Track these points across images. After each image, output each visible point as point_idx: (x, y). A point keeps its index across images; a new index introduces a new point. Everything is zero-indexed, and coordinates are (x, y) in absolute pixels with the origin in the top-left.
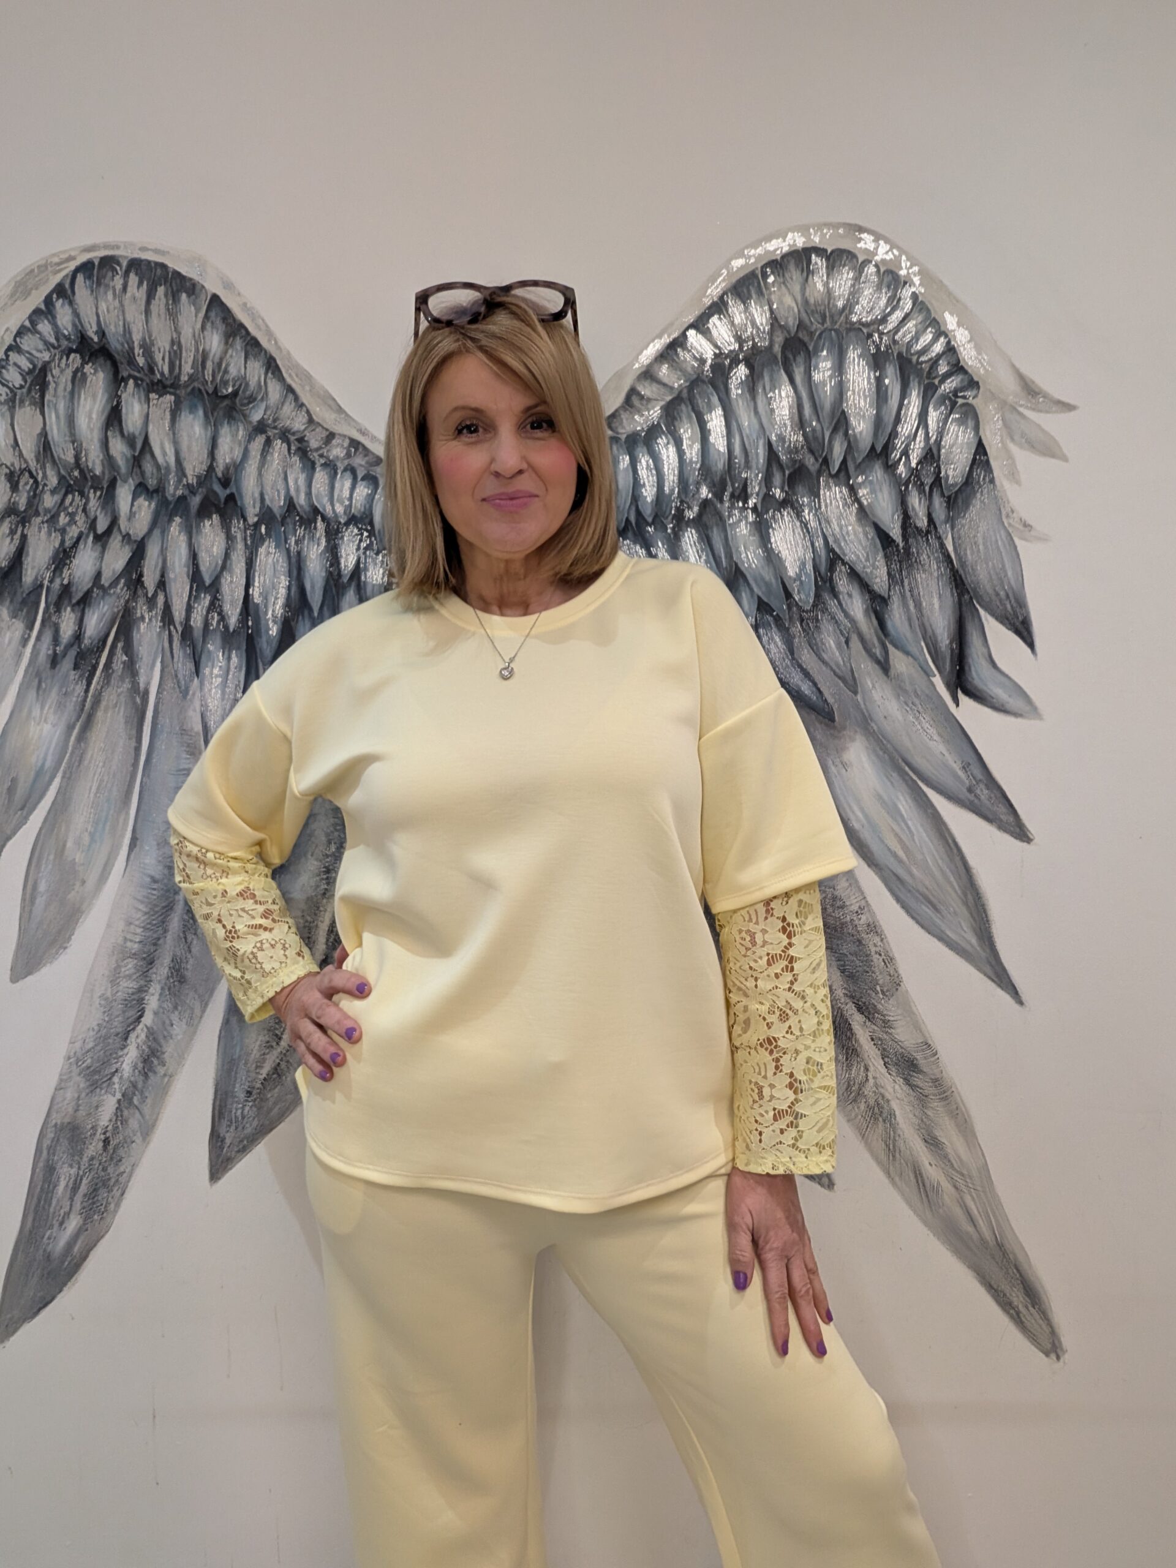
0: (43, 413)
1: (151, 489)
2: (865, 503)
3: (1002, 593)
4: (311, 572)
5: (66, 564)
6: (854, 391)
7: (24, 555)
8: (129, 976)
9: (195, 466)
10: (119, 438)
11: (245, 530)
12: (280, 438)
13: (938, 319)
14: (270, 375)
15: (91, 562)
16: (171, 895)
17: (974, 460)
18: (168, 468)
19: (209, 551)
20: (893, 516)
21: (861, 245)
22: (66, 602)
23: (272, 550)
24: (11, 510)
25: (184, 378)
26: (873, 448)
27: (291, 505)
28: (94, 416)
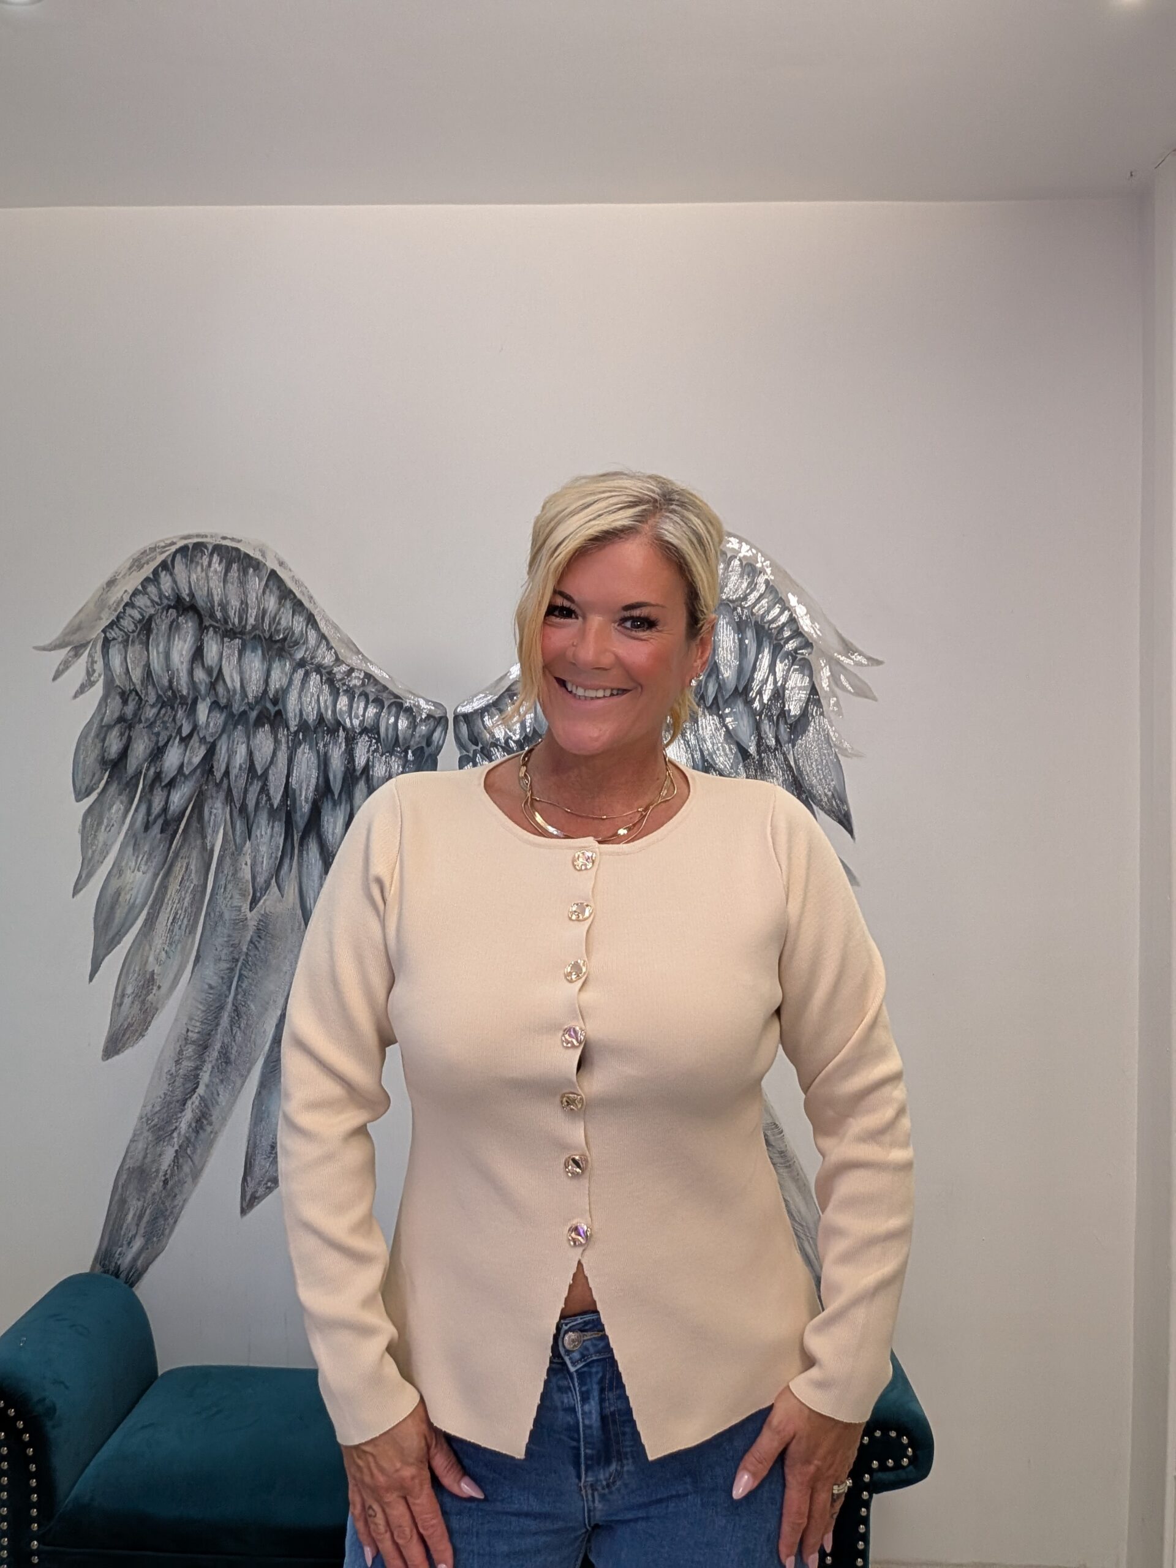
0: (148, 650)
1: (222, 705)
2: (731, 728)
3: (830, 794)
4: (334, 766)
5: (158, 758)
6: (723, 648)
7: (129, 752)
8: (190, 1057)
9: (254, 689)
10: (201, 668)
11: (288, 736)
12: (315, 671)
13: (783, 598)
14: (310, 626)
15: (177, 756)
16: (223, 998)
17: (809, 699)
18: (235, 690)
19: (259, 751)
20: (751, 736)
21: (729, 545)
22: (157, 785)
23: (307, 751)
24: (121, 719)
25: (249, 628)
26: (736, 688)
27: (321, 719)
28: (184, 653)
